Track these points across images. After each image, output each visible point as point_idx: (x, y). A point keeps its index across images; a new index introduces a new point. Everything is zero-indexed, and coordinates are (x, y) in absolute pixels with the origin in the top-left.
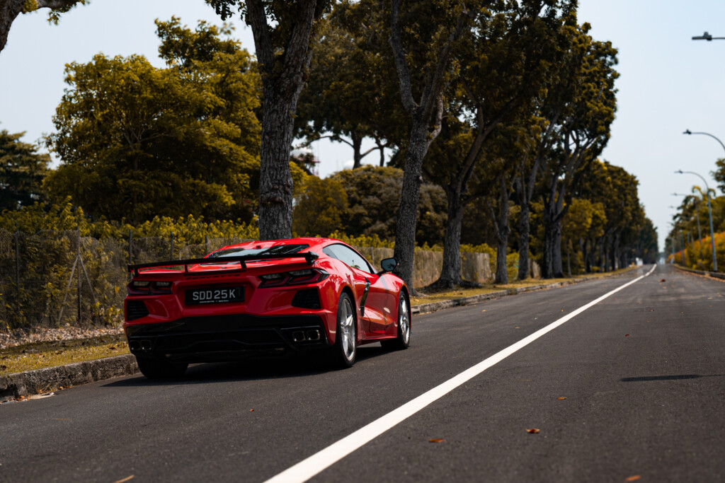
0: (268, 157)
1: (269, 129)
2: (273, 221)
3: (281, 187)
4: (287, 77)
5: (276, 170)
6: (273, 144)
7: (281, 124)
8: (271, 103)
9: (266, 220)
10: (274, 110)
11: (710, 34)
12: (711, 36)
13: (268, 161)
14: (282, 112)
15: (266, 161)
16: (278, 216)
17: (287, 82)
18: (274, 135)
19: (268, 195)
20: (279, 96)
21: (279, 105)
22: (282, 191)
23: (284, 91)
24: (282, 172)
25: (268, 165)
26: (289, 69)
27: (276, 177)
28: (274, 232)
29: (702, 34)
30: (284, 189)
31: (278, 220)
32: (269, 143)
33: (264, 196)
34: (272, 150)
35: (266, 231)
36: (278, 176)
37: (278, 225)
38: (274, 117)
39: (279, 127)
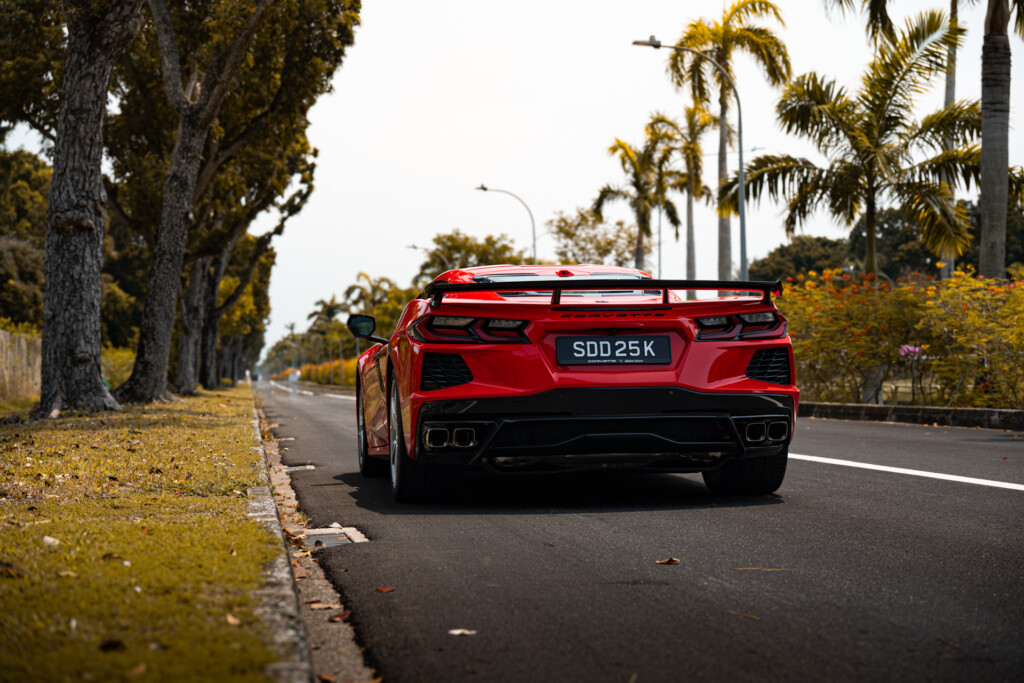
0: (72, 151)
1: (77, 104)
2: (76, 259)
3: (91, 203)
4: (116, 20)
5: (84, 174)
6: (82, 129)
7: (98, 97)
8: (83, 61)
9: (63, 257)
10: (89, 74)
11: (657, 39)
12: (659, 42)
13: (71, 158)
14: (101, 78)
15: (67, 158)
16: (84, 250)
17: (116, 29)
18: (85, 116)
19: (69, 214)
20: (98, 50)
21: (97, 66)
22: (92, 211)
23: (108, 44)
24: (93, 178)
25: (70, 164)
26: (122, 8)
27: (84, 186)
28: (76, 276)
29: (647, 39)
30: (95, 208)
31: (83, 257)
32: (75, 128)
33: (63, 217)
34: (80, 141)
35: (61, 275)
36: (87, 185)
37: (83, 266)
38: (88, 84)
39: (93, 102)
